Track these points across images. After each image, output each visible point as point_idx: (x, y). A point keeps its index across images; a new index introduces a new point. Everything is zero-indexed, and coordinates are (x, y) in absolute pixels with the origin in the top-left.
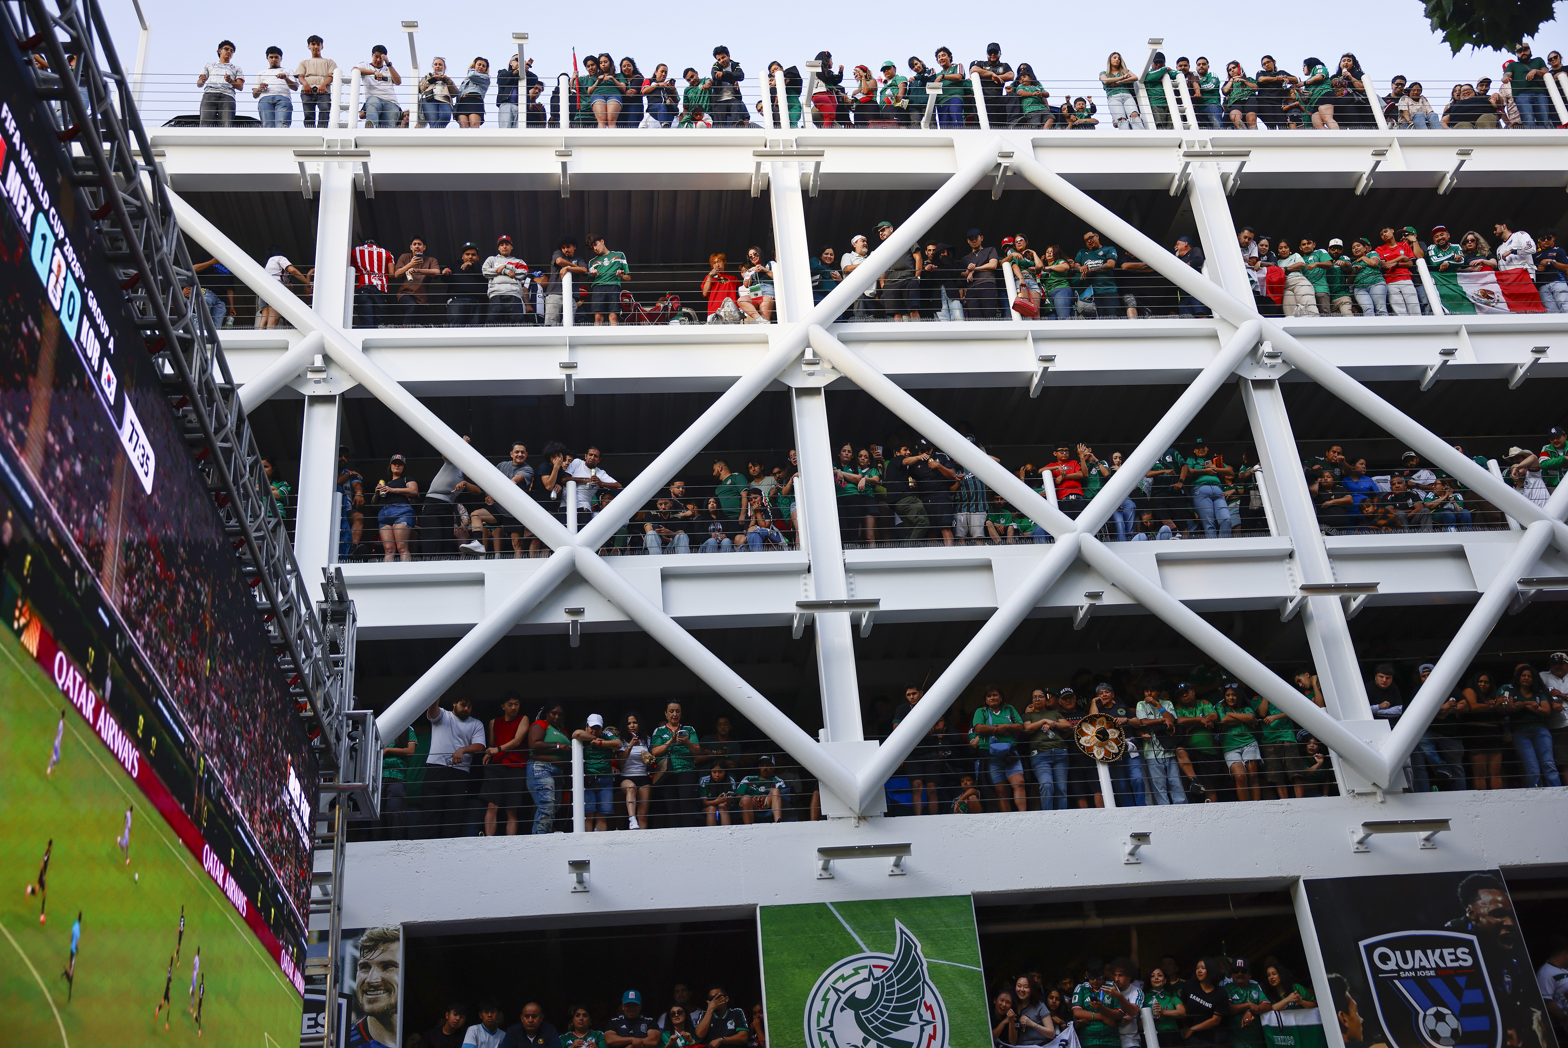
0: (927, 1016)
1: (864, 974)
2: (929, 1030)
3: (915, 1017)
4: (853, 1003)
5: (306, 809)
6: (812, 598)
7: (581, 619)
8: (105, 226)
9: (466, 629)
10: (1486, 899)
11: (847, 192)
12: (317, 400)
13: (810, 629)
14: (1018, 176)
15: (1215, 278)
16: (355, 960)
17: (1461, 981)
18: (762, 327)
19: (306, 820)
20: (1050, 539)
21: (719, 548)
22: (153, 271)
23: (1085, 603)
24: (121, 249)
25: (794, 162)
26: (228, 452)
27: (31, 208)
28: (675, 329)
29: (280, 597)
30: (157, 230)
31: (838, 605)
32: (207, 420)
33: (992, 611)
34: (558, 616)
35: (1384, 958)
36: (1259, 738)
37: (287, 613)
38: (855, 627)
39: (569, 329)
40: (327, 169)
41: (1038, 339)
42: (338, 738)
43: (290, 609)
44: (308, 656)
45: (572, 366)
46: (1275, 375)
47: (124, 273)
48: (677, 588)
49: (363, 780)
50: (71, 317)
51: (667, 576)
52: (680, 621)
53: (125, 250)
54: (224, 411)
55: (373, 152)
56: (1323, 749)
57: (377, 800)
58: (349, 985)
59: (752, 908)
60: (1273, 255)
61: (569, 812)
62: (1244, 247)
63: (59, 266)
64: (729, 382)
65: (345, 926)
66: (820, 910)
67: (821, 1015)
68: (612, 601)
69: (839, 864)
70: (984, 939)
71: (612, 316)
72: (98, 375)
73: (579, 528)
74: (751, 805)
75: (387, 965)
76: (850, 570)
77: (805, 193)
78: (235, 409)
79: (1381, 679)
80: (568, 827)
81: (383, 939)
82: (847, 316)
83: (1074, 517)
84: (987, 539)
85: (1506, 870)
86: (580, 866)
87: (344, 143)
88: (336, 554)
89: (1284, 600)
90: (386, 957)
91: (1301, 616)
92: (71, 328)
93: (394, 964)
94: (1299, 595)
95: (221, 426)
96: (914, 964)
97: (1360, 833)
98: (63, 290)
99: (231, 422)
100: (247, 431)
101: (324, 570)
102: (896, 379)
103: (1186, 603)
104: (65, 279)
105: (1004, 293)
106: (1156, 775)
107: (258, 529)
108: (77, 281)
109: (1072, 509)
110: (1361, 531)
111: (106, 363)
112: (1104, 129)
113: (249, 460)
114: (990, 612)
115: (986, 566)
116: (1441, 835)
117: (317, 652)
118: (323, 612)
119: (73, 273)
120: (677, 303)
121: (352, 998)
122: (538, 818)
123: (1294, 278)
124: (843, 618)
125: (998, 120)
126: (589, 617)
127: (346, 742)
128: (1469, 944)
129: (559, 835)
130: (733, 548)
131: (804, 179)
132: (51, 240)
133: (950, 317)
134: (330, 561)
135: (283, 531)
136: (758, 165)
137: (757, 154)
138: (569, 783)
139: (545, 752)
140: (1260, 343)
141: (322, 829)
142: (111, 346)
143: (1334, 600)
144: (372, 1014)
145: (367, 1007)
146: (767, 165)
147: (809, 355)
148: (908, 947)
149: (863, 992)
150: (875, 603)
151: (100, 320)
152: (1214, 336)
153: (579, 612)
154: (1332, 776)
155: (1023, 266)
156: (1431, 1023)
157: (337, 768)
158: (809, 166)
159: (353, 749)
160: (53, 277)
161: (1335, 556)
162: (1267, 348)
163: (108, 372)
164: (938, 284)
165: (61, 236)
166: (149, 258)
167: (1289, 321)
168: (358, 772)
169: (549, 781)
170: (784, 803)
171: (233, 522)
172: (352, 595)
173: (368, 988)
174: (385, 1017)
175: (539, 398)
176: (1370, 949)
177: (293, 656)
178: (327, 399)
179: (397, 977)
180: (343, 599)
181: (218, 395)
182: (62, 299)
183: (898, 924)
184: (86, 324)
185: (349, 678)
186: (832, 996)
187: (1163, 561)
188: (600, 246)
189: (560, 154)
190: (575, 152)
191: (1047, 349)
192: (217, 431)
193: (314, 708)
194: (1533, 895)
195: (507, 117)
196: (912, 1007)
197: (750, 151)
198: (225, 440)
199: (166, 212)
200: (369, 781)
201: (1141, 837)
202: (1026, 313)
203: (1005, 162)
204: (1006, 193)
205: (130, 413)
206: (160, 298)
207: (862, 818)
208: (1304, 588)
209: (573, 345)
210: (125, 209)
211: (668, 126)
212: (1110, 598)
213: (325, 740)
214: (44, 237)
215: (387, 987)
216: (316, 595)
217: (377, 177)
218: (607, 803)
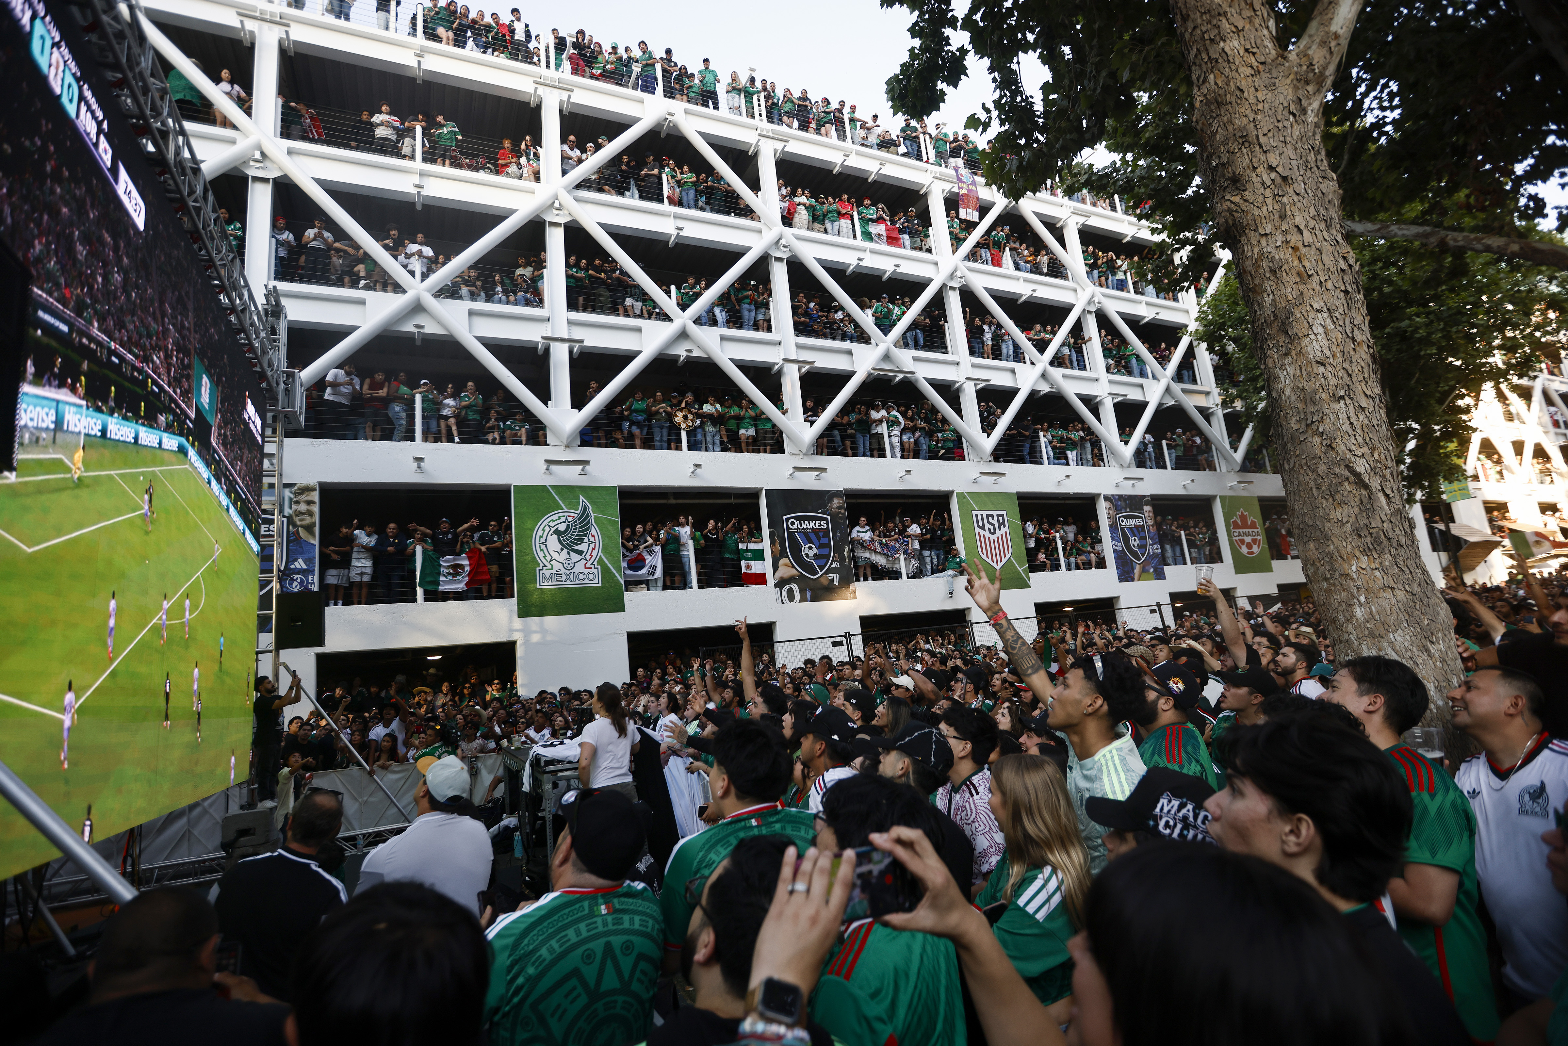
0: (592, 539)
1: (563, 519)
2: (592, 546)
3: (586, 540)
4: (557, 532)
5: (259, 422)
6: (549, 335)
7: (422, 331)
8: (94, 38)
9: (354, 328)
10: (836, 502)
11: (584, 116)
12: (256, 179)
13: (547, 350)
14: (675, 127)
15: (764, 202)
16: (291, 499)
17: (821, 534)
18: (533, 185)
19: (259, 428)
20: (671, 320)
21: (500, 302)
22: (134, 78)
23: (685, 354)
24: (107, 57)
25: (556, 91)
26: (198, 210)
27: (28, 14)
28: (482, 175)
29: (238, 301)
30: (136, 50)
31: (563, 340)
32: (182, 187)
33: (639, 352)
34: (409, 327)
35: (793, 524)
36: (756, 426)
37: (243, 311)
38: (571, 352)
39: (418, 164)
40: (260, 28)
41: (677, 217)
42: (278, 384)
43: (245, 309)
44: (257, 337)
45: (420, 187)
46: (785, 256)
47: (113, 76)
48: (477, 320)
49: (293, 407)
50: (71, 101)
51: (472, 313)
52: (477, 338)
53: (111, 59)
54: (194, 182)
55: (292, 24)
56: (781, 433)
57: (302, 419)
58: (287, 511)
59: (510, 486)
60: (793, 194)
61: (414, 431)
62: (779, 189)
63: (58, 63)
64: (512, 212)
65: (285, 481)
66: (544, 487)
67: (541, 537)
68: (440, 323)
69: (553, 468)
70: (622, 506)
71: (447, 162)
72: (96, 145)
73: (423, 281)
74: (511, 435)
75: (309, 503)
76: (570, 322)
77: (561, 111)
78: (202, 182)
79: (809, 404)
80: (413, 439)
81: (307, 489)
82: (579, 186)
83: (684, 310)
84: (642, 316)
85: (846, 490)
86: (419, 460)
87: (272, 14)
88: (273, 275)
89: (774, 364)
90: (309, 498)
91: (780, 373)
92: (71, 109)
93: (314, 503)
94: (781, 362)
95: (192, 192)
96: (588, 516)
97: (791, 471)
98: (63, 80)
99: (199, 190)
100: (211, 197)
101: (266, 286)
102: (603, 226)
103: (731, 360)
104: (64, 71)
105: (662, 190)
106: (709, 438)
107: (222, 259)
108: (74, 75)
109: (683, 306)
110: (811, 336)
111: (102, 138)
112: (724, 111)
113: (213, 216)
114: (638, 353)
115: (639, 330)
116: (824, 474)
117: (263, 334)
118: (266, 311)
119: (70, 69)
120: (484, 161)
121: (290, 519)
122: (396, 432)
123: (801, 208)
124: (565, 347)
125: (669, 93)
126: (427, 330)
127: (282, 386)
128: (826, 519)
129: (408, 443)
130: (508, 303)
131: (561, 103)
132: (48, 43)
133: (632, 197)
134: (269, 279)
135: (238, 261)
136: (536, 89)
137: (536, 82)
138: (413, 416)
139: (400, 399)
140: (780, 239)
141: (269, 432)
142: (105, 126)
143: (795, 367)
144: (302, 526)
145: (298, 523)
146: (541, 91)
147: (557, 204)
148: (585, 508)
149: (562, 527)
150: (582, 341)
151: (95, 106)
152: (760, 232)
153: (421, 327)
154: (783, 445)
155: (673, 177)
156: (807, 550)
157: (277, 400)
158: (564, 96)
159: (287, 390)
160: (53, 71)
161: (799, 346)
162: (783, 242)
163: (103, 144)
164: (629, 178)
165: (57, 39)
166: (131, 69)
167: (794, 230)
168: (290, 402)
169: (403, 415)
170: (528, 436)
171: (203, 252)
172: (284, 301)
173: (298, 513)
174: (309, 529)
175: (400, 202)
176: (787, 520)
177: (246, 334)
178: (265, 180)
179: (316, 509)
180: (278, 303)
181: (189, 171)
182: (62, 86)
183: (581, 498)
184: (83, 108)
185: (283, 350)
186: (547, 529)
187: (723, 338)
188: (440, 119)
189: (417, 55)
190: (426, 55)
191: (681, 223)
192: (190, 194)
193: (262, 367)
194: (853, 501)
195: (383, 23)
196: (585, 535)
197: (532, 79)
198: (195, 201)
199: (142, 38)
200: (297, 409)
201: (698, 466)
202: (672, 202)
203: (670, 118)
204: (668, 135)
205: (123, 174)
206: (142, 99)
207: (567, 446)
208: (784, 360)
209: (422, 174)
210: (109, 30)
211: (484, 52)
212: (697, 353)
213: (269, 384)
214: (42, 37)
215: (311, 514)
216: (261, 301)
217: (295, 42)
218: (434, 428)
